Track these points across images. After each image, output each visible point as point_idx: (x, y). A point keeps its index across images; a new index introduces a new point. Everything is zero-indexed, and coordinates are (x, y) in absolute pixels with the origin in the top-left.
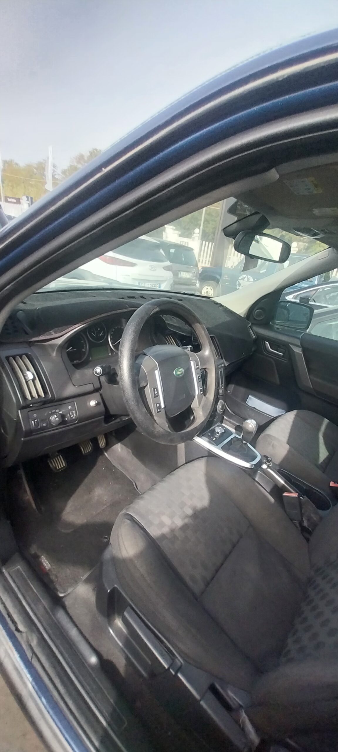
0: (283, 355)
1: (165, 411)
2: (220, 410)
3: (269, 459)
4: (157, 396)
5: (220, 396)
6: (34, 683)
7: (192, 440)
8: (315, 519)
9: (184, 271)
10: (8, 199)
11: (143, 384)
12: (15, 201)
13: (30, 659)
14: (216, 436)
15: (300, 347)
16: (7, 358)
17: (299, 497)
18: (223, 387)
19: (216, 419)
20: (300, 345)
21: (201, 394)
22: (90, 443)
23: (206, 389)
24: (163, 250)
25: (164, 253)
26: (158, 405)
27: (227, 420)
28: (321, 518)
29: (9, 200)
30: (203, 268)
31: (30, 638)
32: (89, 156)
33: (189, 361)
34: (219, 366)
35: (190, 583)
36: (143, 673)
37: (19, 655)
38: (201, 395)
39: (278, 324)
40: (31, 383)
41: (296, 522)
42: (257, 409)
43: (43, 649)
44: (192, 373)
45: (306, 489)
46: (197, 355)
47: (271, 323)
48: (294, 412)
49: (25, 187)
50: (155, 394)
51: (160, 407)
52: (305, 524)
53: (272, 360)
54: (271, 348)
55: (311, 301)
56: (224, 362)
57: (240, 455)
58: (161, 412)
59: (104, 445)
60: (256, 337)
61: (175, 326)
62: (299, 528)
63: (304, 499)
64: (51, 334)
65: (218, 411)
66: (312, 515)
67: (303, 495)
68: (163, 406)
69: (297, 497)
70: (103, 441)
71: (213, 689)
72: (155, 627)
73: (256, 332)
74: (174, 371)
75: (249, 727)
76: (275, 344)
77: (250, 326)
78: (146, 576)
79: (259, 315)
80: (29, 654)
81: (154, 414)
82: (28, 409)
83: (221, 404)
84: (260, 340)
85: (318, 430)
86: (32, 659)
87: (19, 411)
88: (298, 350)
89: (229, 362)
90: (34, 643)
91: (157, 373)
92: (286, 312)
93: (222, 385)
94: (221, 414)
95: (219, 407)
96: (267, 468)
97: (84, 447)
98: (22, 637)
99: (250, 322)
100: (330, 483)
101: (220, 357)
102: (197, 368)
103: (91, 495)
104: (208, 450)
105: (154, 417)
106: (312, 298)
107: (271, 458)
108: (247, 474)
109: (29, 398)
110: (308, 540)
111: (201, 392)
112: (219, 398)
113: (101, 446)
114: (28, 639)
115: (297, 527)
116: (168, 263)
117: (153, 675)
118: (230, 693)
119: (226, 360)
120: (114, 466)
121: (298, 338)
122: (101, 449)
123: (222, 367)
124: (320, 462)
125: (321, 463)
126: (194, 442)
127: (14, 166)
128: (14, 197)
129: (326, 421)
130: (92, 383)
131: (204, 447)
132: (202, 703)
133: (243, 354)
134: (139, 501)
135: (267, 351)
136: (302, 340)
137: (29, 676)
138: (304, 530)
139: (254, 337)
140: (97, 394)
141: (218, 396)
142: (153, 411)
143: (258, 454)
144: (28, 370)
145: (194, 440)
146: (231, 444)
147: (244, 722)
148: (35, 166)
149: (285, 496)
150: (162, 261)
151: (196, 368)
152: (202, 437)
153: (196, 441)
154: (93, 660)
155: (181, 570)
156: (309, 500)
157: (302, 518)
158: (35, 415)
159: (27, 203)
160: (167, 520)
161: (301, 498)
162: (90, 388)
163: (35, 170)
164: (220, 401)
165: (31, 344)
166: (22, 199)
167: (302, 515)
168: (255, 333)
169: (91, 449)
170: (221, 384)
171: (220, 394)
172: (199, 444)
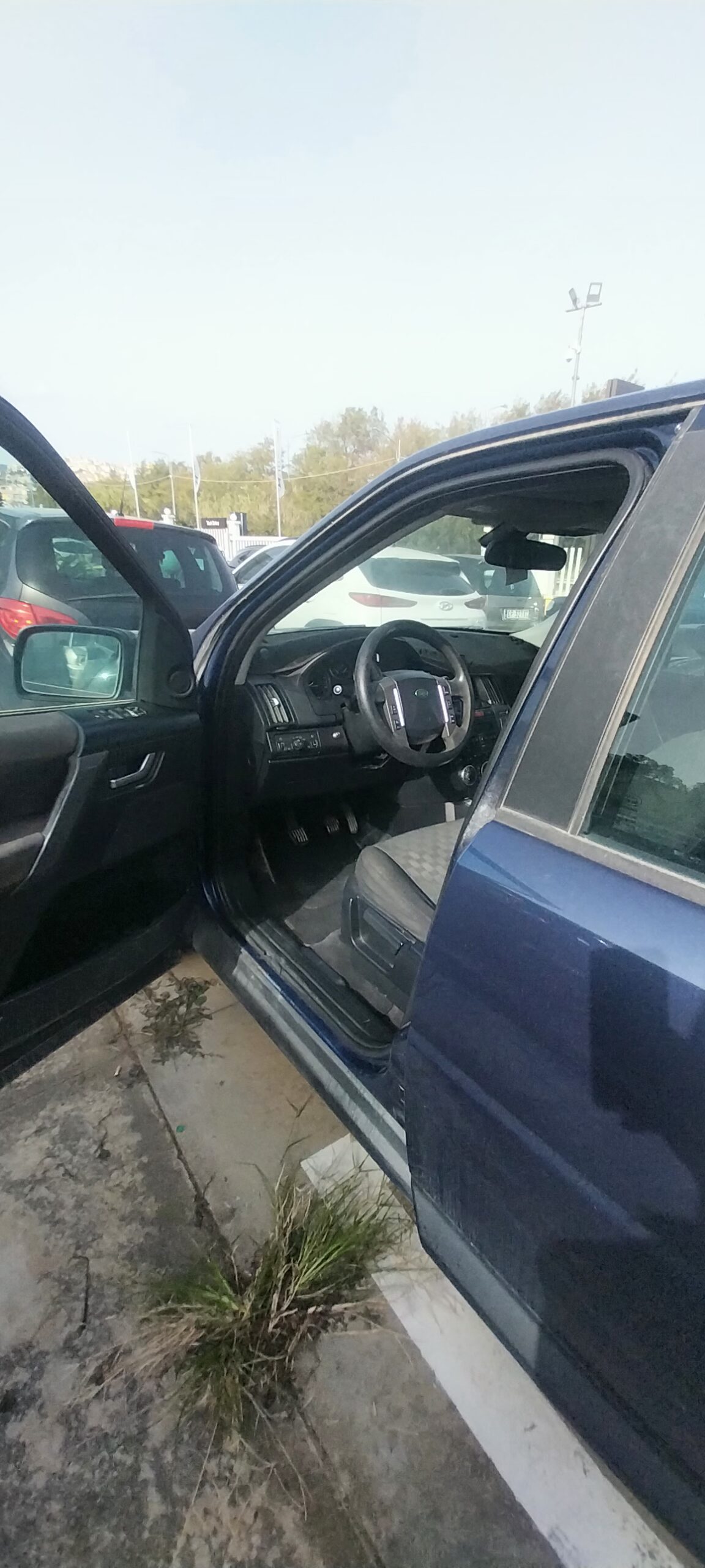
1: (406, 730)
4: (395, 713)
9: (513, 608)
10: (207, 522)
11: (380, 700)
12: (217, 523)
16: (256, 686)
23: (459, 720)
24: (466, 574)
25: (469, 579)
26: (398, 722)
29: (209, 523)
32: (341, 424)
33: (436, 686)
38: (453, 726)
40: (276, 708)
44: (440, 700)
46: (446, 680)
49: (232, 496)
50: (394, 711)
51: (399, 725)
58: (400, 729)
61: (434, 661)
64: (294, 665)
68: (403, 724)
70: (353, 823)
74: (415, 691)
81: (393, 730)
82: (274, 733)
87: (267, 734)
91: (396, 692)
102: (447, 694)
105: (393, 733)
109: (275, 721)
111: (452, 722)
116: (475, 595)
122: (353, 841)
127: (215, 463)
128: (215, 517)
130: (335, 715)
140: (341, 727)
142: (392, 727)
144: (274, 697)
148: (249, 457)
150: (463, 593)
151: (445, 694)
158: (281, 739)
159: (236, 524)
162: (333, 719)
163: (249, 466)
165: (274, 675)
166: (230, 519)
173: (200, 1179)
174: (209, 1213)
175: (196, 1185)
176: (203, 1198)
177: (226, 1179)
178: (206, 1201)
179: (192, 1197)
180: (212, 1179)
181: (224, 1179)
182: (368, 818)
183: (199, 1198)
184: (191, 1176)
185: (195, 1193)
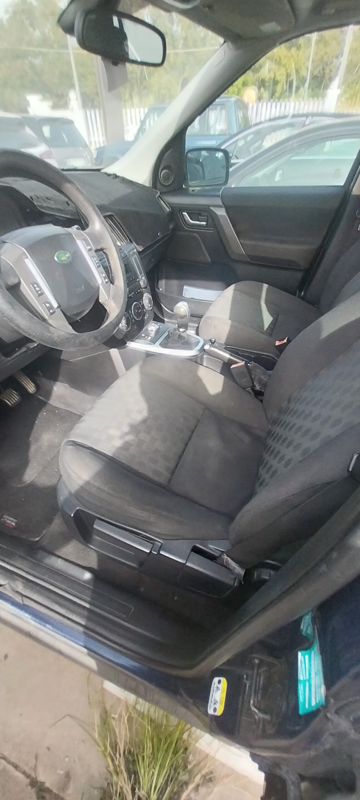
0: (206, 224)
1: (62, 312)
2: (148, 306)
3: (213, 340)
4: (41, 293)
5: (143, 289)
6: (34, 618)
7: (126, 347)
8: (265, 379)
11: (12, 281)
13: (21, 602)
14: (152, 335)
15: (223, 207)
17: (246, 364)
18: (143, 278)
19: (147, 317)
20: (222, 204)
21: (107, 282)
22: (14, 392)
23: (113, 276)
26: (47, 305)
27: (168, 322)
28: (270, 376)
30: (97, 149)
31: (14, 586)
33: (74, 241)
34: (131, 253)
35: (156, 478)
36: (134, 565)
37: (10, 604)
38: (107, 284)
39: (194, 186)
41: (248, 389)
42: (195, 298)
43: (32, 589)
44: (85, 257)
45: (254, 357)
46: (85, 233)
47: (184, 186)
48: (232, 287)
50: (37, 292)
51: (51, 307)
52: (258, 388)
53: (197, 236)
54: (191, 219)
55: (233, 159)
56: (135, 247)
57: (180, 345)
58: (56, 313)
59: (34, 389)
60: (170, 209)
62: (253, 393)
63: (252, 364)
65: (146, 308)
66: (262, 377)
67: (251, 361)
68: (55, 305)
69: (244, 364)
70: (32, 386)
71: (196, 550)
72: (131, 527)
73: (168, 203)
74: (54, 256)
75: (233, 564)
76: (195, 212)
77: (159, 196)
78: (102, 487)
79: (166, 178)
80: (18, 599)
81: (46, 317)
83: (147, 298)
84: (176, 211)
85: (259, 298)
86: (23, 601)
88: (221, 212)
89: (143, 247)
90: (20, 587)
91: (29, 262)
92: (198, 167)
93: (142, 275)
94: (151, 310)
95: (146, 303)
96: (210, 347)
97: (7, 398)
98: (6, 589)
99: (157, 191)
100: (275, 343)
101: (129, 241)
102: (90, 250)
103: (39, 443)
104: (146, 352)
105: (48, 321)
106: (234, 154)
107: (215, 339)
108: (193, 362)
110: (261, 401)
111: (105, 279)
112: (142, 292)
113: (31, 391)
114: (13, 587)
115: (250, 393)
117: (141, 564)
118: (211, 546)
119: (137, 244)
120: (56, 407)
121: (219, 196)
122: (32, 394)
123: (134, 253)
124: (265, 329)
125: (267, 329)
126: (128, 348)
129: (265, 286)
131: (140, 350)
132: (188, 564)
133: (159, 234)
134: (79, 425)
135: (187, 224)
136: (223, 198)
137: (27, 615)
138: (258, 394)
139: (168, 210)
141: (141, 289)
142: (43, 314)
143: (200, 339)
145: (127, 346)
146: (169, 337)
147: (227, 562)
149: (233, 368)
151: (88, 250)
152: (136, 340)
153: (130, 347)
154: (87, 576)
155: (141, 470)
156: (257, 364)
157: (253, 383)
160: (115, 432)
161: (248, 365)
164: (145, 295)
167: (252, 380)
168: (170, 205)
169: (18, 398)
170: (140, 275)
171: (142, 287)
172: (135, 349)
173: (27, 765)
174: (49, 791)
175: (24, 773)
176: (37, 781)
177: (48, 749)
178: (41, 782)
179: (27, 785)
180: (36, 758)
181: (47, 750)
182: (41, 374)
183: (34, 783)
184: (16, 767)
185: (28, 781)
